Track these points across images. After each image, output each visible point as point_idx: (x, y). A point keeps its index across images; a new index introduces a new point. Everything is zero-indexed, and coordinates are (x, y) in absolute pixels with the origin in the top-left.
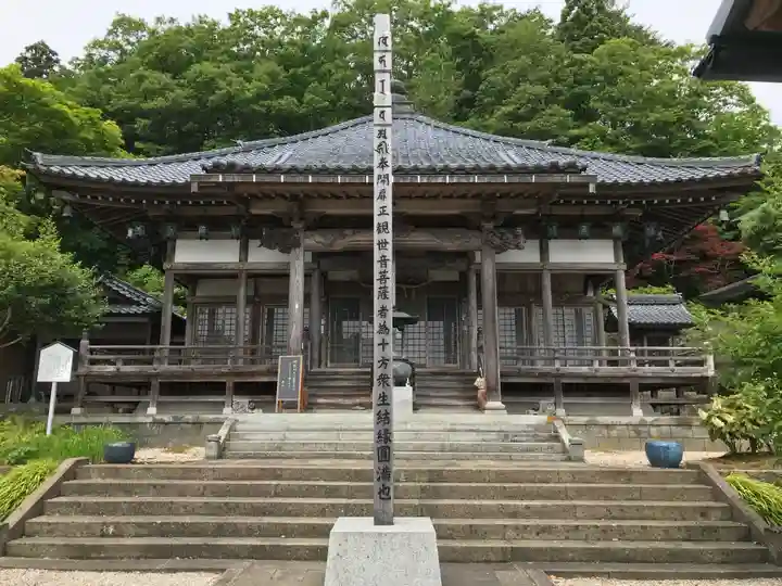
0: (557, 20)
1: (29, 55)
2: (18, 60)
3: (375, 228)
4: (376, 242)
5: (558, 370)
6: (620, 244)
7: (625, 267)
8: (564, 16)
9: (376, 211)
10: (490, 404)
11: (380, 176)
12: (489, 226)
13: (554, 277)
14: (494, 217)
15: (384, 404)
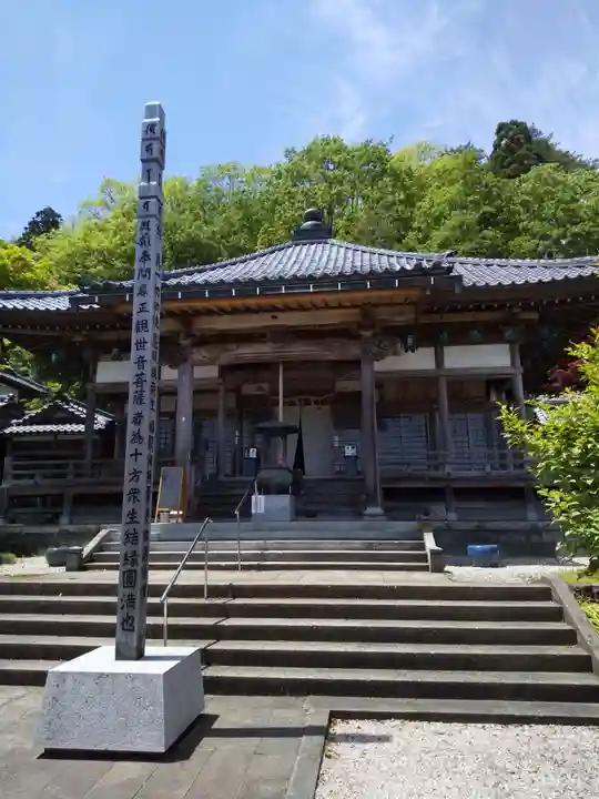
0: (489, 150)
1: (39, 219)
2: (30, 224)
3: (134, 326)
4: (134, 341)
5: (449, 474)
6: (517, 347)
7: (521, 370)
8: (497, 146)
9: (136, 308)
10: (370, 510)
11: (141, 271)
12: (367, 334)
13: (450, 384)
14: (373, 327)
15: (133, 522)
